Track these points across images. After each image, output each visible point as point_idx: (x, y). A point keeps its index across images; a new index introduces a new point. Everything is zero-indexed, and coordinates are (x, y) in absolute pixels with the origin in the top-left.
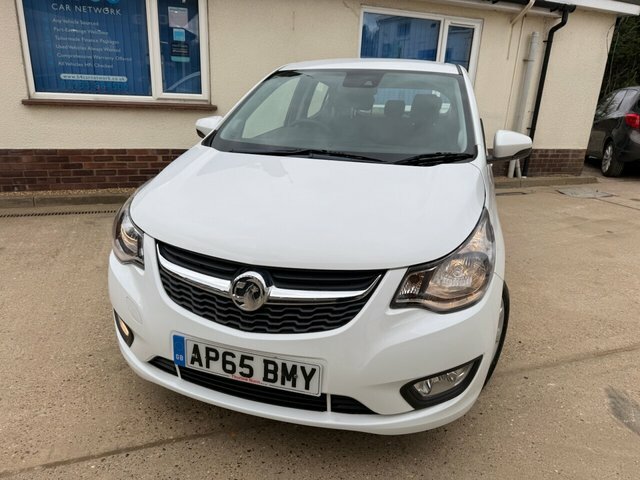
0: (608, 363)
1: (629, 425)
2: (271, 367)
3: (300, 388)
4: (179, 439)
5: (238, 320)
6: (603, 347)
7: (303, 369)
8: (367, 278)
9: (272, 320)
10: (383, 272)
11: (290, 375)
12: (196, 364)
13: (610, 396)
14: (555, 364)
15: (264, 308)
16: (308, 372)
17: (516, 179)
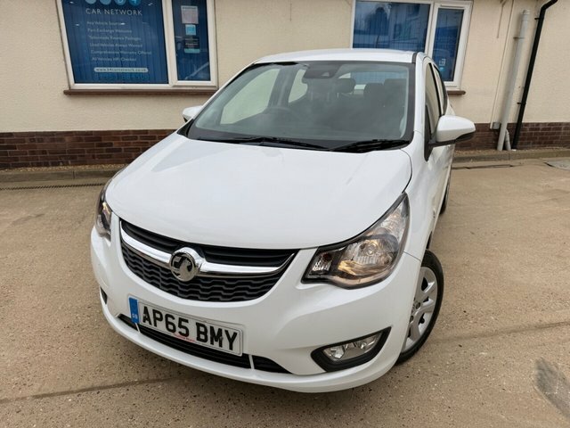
0: (547, 336)
1: (549, 397)
2: (202, 329)
3: (225, 348)
4: (141, 382)
5: (177, 288)
6: (546, 320)
7: (227, 332)
8: (281, 257)
9: (203, 290)
10: (296, 251)
11: (217, 337)
12: (147, 322)
13: (539, 368)
14: (494, 335)
15: (196, 279)
16: (231, 335)
17: (505, 151)
